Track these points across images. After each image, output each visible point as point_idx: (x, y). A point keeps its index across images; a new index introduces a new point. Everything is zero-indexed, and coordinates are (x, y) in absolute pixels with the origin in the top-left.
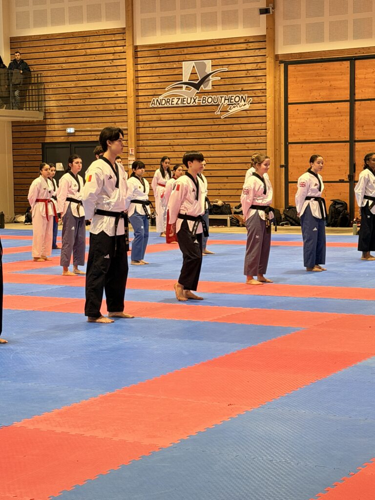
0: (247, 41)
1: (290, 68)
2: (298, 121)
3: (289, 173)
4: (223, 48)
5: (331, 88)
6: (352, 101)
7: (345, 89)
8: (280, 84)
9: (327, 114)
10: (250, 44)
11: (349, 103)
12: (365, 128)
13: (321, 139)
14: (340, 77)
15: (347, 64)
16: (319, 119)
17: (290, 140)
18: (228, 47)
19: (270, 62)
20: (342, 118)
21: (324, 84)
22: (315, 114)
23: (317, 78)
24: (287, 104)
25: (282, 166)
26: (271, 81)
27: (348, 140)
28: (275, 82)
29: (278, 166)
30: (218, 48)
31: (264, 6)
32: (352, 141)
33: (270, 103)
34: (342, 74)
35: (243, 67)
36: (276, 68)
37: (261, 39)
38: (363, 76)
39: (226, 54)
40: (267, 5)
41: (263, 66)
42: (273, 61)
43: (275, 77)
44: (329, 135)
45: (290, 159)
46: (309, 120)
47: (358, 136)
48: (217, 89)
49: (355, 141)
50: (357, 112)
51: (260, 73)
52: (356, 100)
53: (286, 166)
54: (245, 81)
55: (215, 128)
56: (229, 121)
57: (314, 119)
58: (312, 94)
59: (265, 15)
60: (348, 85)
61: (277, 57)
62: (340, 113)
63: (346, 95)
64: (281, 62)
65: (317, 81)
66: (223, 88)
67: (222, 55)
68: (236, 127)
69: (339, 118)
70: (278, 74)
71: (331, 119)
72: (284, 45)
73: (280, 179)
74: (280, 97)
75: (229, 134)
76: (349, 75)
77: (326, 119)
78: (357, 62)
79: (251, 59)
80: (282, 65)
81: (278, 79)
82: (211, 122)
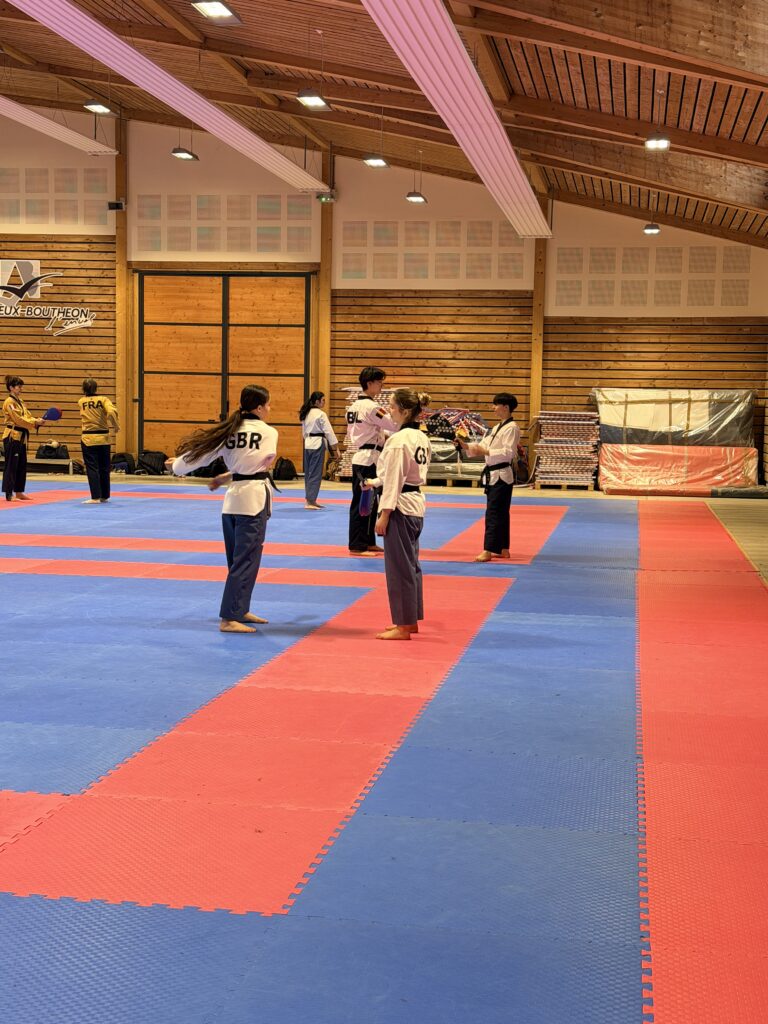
0: (88, 240)
1: (147, 279)
2: (157, 345)
3: (145, 410)
4: (57, 247)
5: (199, 308)
6: (225, 325)
7: (217, 310)
8: (133, 298)
9: (194, 340)
10: (94, 245)
11: (221, 328)
12: (241, 358)
13: (186, 369)
14: (210, 295)
15: (219, 280)
16: (184, 345)
17: (146, 369)
18: (64, 246)
19: (120, 271)
20: (212, 345)
21: (190, 302)
22: (180, 338)
23: (182, 294)
24: (142, 323)
25: (135, 401)
26: (123, 293)
27: (220, 371)
28: (127, 296)
29: (130, 400)
30: (49, 246)
31: (113, 200)
32: (225, 374)
33: (120, 321)
34: (213, 291)
35: (83, 273)
36: (129, 277)
37: (109, 240)
38: (239, 297)
39: (60, 255)
40: (117, 198)
41: (110, 274)
42: (125, 268)
43: (127, 289)
44: (196, 365)
45: (146, 392)
46: (171, 345)
47: (232, 368)
48: (47, 298)
49: (229, 374)
50: (231, 340)
51: (106, 282)
52: (230, 325)
53: (141, 401)
54: (85, 290)
55: (44, 348)
56: (63, 340)
57: (178, 345)
58: (175, 314)
59: (114, 212)
60: (219, 306)
61: (129, 264)
62: (210, 340)
63: (218, 317)
64: (135, 271)
65: (181, 297)
66: (56, 298)
67: (55, 255)
68: (74, 348)
69: (208, 345)
70: (131, 285)
71: (199, 345)
72: (139, 250)
73: (133, 416)
74: (133, 315)
75: (64, 356)
76: (221, 294)
77: (192, 345)
78: (232, 280)
79: (96, 265)
80: (137, 276)
81: (130, 292)
82: (39, 340)
